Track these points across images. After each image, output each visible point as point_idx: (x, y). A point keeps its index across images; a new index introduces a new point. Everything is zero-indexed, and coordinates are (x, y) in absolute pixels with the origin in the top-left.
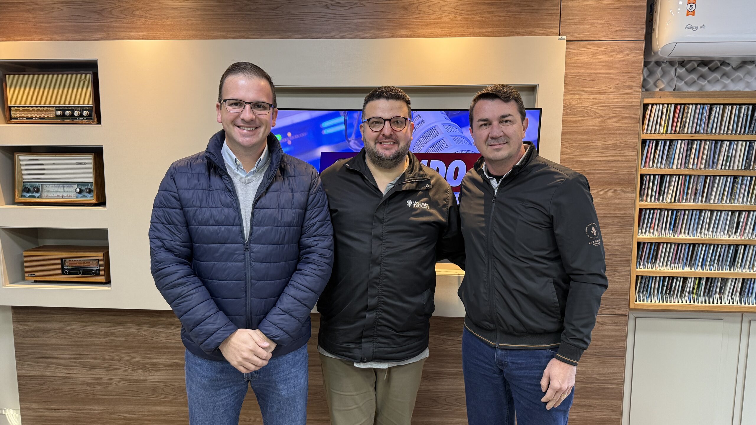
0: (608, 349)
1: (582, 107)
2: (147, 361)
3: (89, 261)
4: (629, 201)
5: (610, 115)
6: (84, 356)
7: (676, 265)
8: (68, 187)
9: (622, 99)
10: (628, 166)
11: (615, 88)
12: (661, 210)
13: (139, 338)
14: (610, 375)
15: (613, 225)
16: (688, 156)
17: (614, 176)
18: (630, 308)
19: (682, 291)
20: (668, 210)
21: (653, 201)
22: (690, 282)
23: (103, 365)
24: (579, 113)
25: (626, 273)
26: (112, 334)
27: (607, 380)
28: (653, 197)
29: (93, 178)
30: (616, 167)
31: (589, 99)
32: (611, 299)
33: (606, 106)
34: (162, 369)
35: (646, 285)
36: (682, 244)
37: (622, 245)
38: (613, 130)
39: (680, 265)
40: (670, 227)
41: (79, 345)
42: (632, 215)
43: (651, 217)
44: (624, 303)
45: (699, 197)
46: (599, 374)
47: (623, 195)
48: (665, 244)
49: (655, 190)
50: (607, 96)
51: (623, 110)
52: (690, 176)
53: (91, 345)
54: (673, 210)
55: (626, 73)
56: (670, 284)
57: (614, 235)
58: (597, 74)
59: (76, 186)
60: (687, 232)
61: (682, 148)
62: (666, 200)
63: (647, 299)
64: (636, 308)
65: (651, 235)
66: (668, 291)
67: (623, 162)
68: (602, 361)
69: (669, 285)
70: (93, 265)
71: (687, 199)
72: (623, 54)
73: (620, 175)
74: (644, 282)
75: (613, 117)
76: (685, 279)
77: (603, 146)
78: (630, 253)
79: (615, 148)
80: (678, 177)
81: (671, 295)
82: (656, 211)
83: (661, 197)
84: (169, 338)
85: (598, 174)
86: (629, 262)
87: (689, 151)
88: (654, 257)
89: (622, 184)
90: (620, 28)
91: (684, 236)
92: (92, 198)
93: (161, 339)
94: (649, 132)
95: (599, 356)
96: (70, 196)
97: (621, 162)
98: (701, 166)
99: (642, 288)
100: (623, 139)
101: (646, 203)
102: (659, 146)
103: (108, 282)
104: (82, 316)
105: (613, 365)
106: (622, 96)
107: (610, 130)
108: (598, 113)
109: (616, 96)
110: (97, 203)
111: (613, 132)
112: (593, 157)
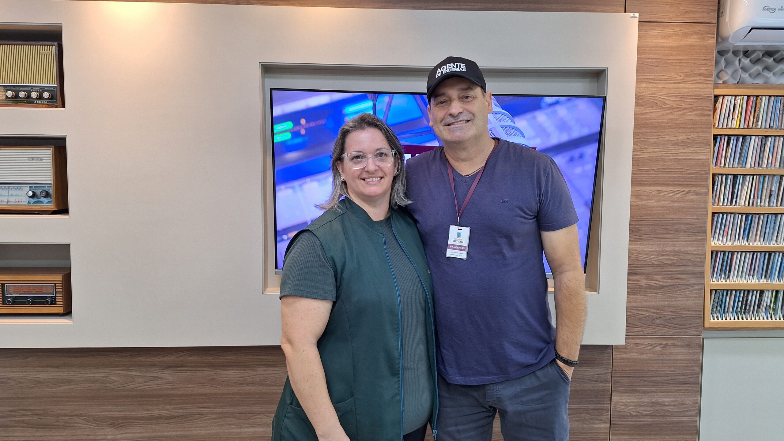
0: (681, 375)
1: (650, 97)
2: (116, 414)
3: (42, 286)
4: (702, 205)
5: (680, 107)
6: (30, 413)
7: (751, 277)
8: (16, 189)
9: (694, 88)
10: (701, 164)
11: (686, 76)
12: (734, 214)
13: (107, 385)
14: (684, 406)
15: (685, 231)
16: (762, 153)
17: (685, 176)
18: (705, 327)
19: (759, 306)
20: (742, 214)
21: (725, 204)
22: (767, 295)
23: (56, 422)
24: (647, 104)
25: (700, 287)
26: (69, 382)
27: (680, 411)
28: (726, 200)
29: (52, 178)
30: (688, 165)
31: (658, 88)
32: (684, 317)
33: (677, 97)
34: (138, 425)
35: (720, 300)
36: (757, 252)
37: (694, 255)
38: (684, 123)
39: (755, 276)
40: (743, 234)
41: (23, 398)
42: (705, 220)
43: (724, 221)
44: (698, 321)
45: (774, 199)
46: (672, 405)
47: (696, 198)
48: (740, 253)
49: (727, 192)
50: (677, 85)
51: (695, 101)
52: (764, 176)
53: (39, 398)
54: (747, 214)
55: (697, 59)
56: (745, 298)
57: (686, 243)
58: (667, 59)
59: (27, 188)
60: (762, 239)
61: (756, 145)
62: (739, 204)
63: (721, 316)
64: (712, 326)
65: (724, 243)
66: (744, 306)
67: (694, 159)
68: (674, 390)
69: (745, 300)
70: (47, 292)
71: (761, 202)
72: (694, 38)
73: (692, 174)
74: (717, 298)
75: (684, 109)
76: (762, 292)
77: (674, 142)
78: (703, 263)
79: (686, 143)
80: (752, 177)
81: (747, 311)
82: (729, 215)
83: (734, 200)
84: (147, 384)
85: (667, 174)
86: (702, 274)
87: (763, 148)
88: (728, 268)
89: (694, 185)
90: (691, 9)
91: (758, 244)
92: (49, 203)
93: (138, 385)
94: (720, 126)
95: (670, 384)
96: (18, 201)
97: (693, 160)
98: (775, 166)
99: (716, 305)
100: (695, 134)
101: (718, 207)
102: (732, 142)
103: (68, 312)
104: (29, 359)
105: (687, 395)
106: (693, 86)
107: (681, 124)
108: (668, 104)
109: (687, 85)
110: (56, 209)
111: (684, 125)
112: (661, 154)
